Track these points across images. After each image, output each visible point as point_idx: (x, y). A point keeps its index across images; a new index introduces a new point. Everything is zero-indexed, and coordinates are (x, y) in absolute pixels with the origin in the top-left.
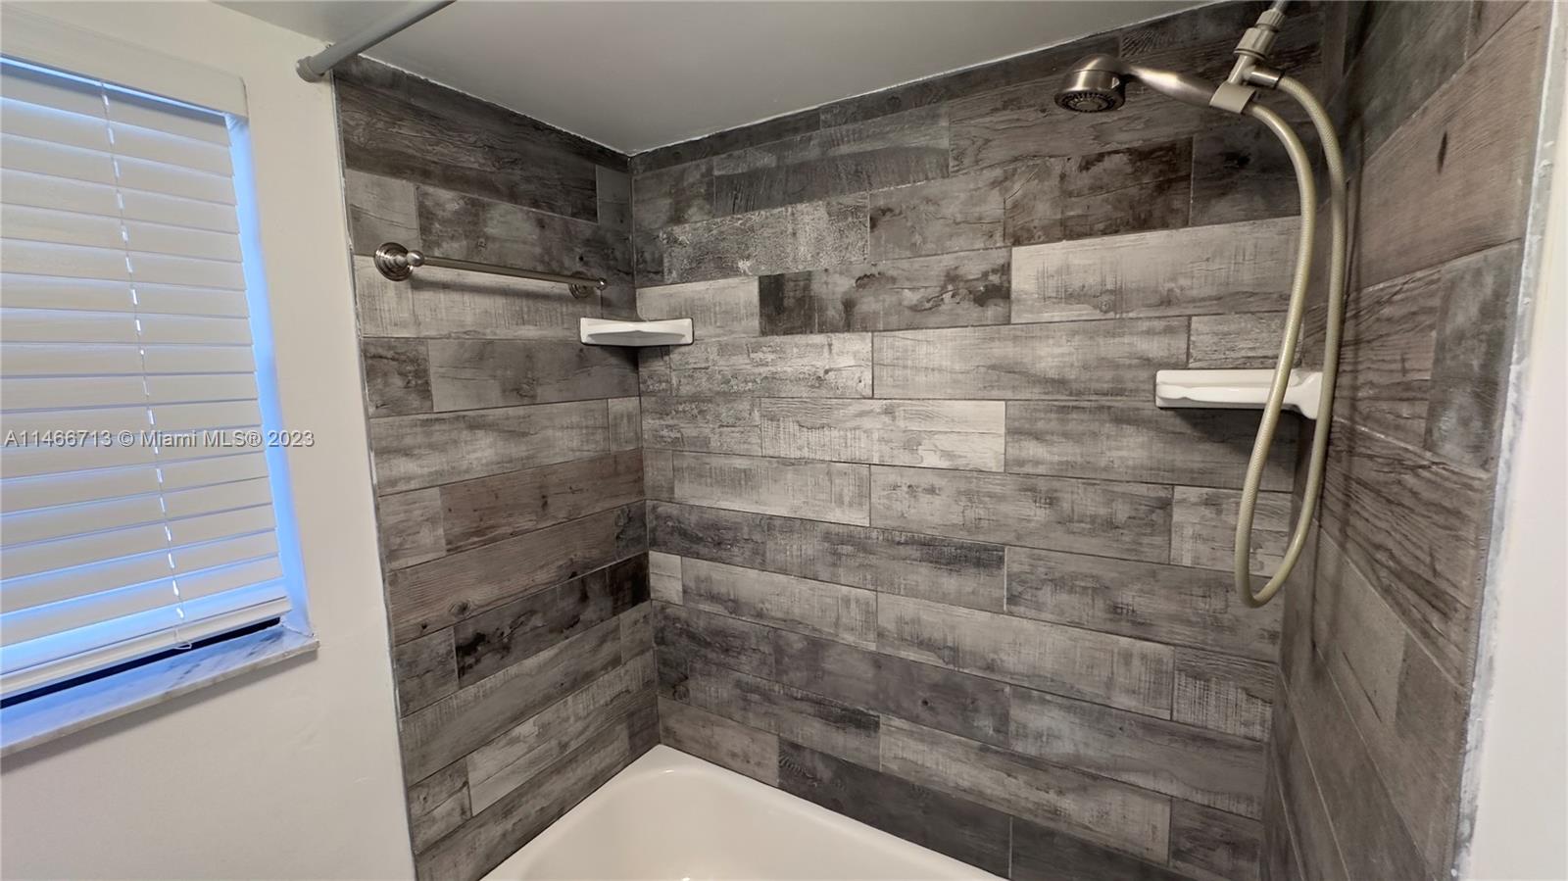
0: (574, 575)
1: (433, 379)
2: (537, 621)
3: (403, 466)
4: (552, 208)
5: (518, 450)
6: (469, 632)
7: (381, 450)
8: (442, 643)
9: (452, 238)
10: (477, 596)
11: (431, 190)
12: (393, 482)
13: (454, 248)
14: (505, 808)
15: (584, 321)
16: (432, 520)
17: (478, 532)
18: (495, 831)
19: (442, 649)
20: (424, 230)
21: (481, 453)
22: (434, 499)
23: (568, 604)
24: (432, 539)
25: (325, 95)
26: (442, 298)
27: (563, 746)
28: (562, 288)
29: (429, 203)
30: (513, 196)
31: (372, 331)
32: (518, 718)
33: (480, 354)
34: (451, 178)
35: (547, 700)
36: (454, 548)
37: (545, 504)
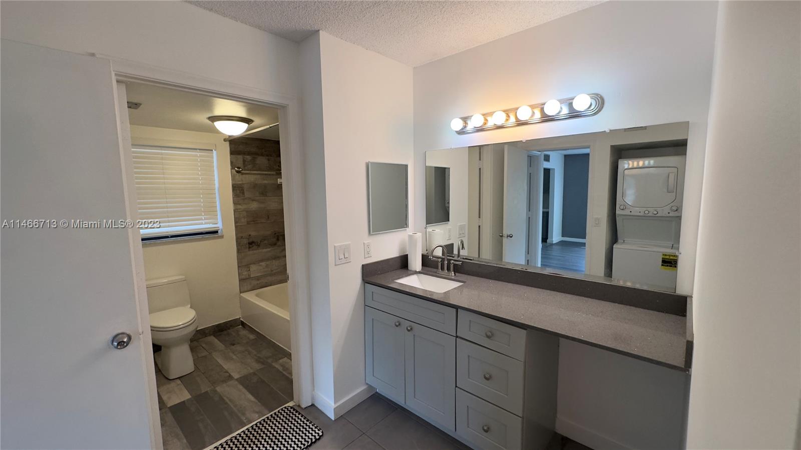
0: (275, 234)
1: (245, 191)
2: (266, 242)
3: (239, 207)
4: (271, 156)
5: (262, 206)
6: (251, 240)
7: (235, 203)
8: (245, 241)
9: (249, 165)
10: (253, 234)
11: (245, 156)
12: (237, 209)
13: (250, 167)
14: (258, 278)
15: (279, 179)
16: (244, 217)
17: (254, 221)
18: (255, 282)
19: (246, 242)
20: (244, 164)
21: (254, 206)
22: (245, 214)
23: (274, 240)
24: (244, 221)
25: (227, 144)
26: (247, 176)
27: (272, 271)
28: (274, 173)
29: (245, 159)
30: (262, 155)
31: (234, 183)
32: (262, 261)
33: (255, 186)
34: (249, 154)
35: (268, 259)
36: (248, 223)
37: (268, 218)
